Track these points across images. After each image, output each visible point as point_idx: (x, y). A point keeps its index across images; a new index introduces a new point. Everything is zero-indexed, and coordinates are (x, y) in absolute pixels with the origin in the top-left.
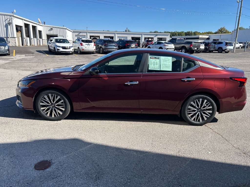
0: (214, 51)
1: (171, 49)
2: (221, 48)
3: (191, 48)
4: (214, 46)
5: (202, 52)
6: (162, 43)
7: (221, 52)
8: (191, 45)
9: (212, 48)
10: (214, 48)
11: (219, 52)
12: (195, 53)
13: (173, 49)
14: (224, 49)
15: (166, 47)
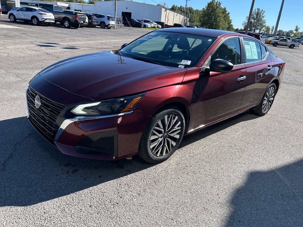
0: (97, 26)
1: (50, 19)
2: (104, 23)
3: (76, 21)
4: (97, 20)
5: (86, 27)
6: (35, 10)
7: (104, 28)
8: (76, 17)
9: (95, 22)
10: (97, 22)
11: (101, 28)
12: (80, 27)
13: (53, 20)
14: (107, 24)
15: (43, 16)
